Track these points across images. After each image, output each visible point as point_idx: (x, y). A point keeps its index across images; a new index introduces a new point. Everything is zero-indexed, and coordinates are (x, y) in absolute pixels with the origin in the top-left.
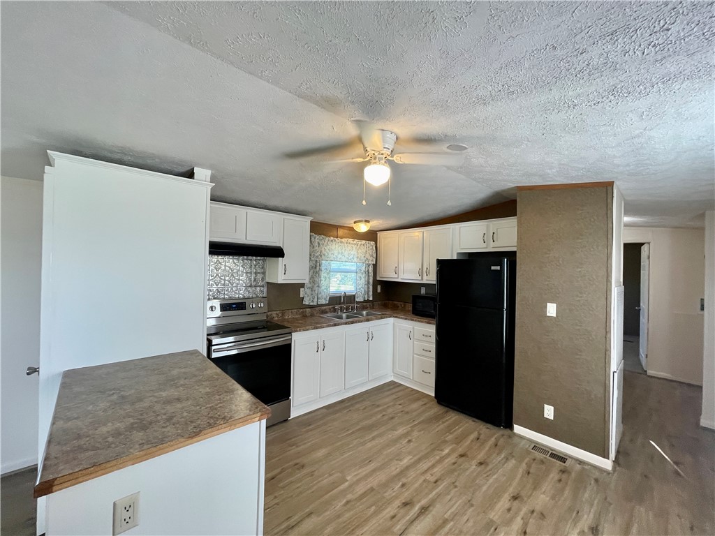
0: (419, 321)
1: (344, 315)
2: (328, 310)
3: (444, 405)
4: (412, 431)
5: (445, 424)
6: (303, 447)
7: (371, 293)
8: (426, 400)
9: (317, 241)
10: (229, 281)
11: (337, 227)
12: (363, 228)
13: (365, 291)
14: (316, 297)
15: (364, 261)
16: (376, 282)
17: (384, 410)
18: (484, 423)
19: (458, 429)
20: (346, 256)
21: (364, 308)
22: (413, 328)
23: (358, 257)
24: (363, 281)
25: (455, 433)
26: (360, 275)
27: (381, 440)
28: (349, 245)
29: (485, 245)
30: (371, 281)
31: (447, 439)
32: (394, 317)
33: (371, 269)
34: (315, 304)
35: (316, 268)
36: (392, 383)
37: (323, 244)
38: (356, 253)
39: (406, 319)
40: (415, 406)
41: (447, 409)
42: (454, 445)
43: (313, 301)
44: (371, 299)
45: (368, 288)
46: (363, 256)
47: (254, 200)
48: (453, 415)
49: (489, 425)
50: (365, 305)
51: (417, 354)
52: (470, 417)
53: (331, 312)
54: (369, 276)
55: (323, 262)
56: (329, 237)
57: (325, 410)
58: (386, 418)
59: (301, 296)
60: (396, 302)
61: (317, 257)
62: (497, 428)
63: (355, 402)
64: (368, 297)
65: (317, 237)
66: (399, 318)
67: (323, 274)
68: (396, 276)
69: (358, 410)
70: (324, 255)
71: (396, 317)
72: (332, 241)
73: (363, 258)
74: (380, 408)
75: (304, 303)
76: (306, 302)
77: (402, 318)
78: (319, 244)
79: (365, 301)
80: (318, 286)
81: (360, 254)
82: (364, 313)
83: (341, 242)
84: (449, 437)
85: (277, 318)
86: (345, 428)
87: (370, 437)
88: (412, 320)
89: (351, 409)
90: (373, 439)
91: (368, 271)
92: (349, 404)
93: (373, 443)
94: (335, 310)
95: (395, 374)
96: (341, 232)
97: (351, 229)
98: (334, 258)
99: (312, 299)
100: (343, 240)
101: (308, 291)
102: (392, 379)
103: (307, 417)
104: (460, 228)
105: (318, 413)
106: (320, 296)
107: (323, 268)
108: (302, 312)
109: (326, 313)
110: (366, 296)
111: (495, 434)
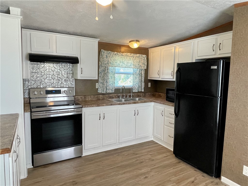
0: (167, 105)
1: (123, 100)
2: (114, 97)
3: (179, 158)
4: (151, 171)
5: (175, 170)
6: (82, 172)
7: (143, 87)
8: (168, 154)
9: (105, 54)
10: (52, 78)
11: (120, 46)
12: (135, 45)
13: (139, 86)
14: (105, 89)
15: (138, 67)
16: (147, 81)
17: (139, 157)
18: (202, 173)
19: (182, 174)
20: (126, 64)
21: (138, 96)
22: (165, 109)
23: (134, 65)
24: (137, 80)
25: (178, 177)
26: (136, 76)
27: (128, 175)
28: (128, 57)
29: (214, 53)
30: (143, 80)
31: (171, 179)
32: (154, 102)
33: (143, 72)
34: (105, 92)
35: (105, 71)
36: (152, 142)
37: (109, 57)
38: (132, 62)
39: (160, 103)
40: (160, 156)
41: (180, 160)
42: (175, 184)
43: (103, 91)
44: (143, 91)
45: (141, 84)
46: (137, 64)
47: (59, 28)
48: (183, 165)
49: (205, 175)
50: (139, 94)
51: (166, 126)
52: (193, 168)
53: (116, 98)
54: (142, 77)
55: (110, 67)
56: (114, 52)
57: (104, 153)
58: (138, 162)
59: (97, 88)
60: (160, 93)
61: (106, 64)
62: (210, 177)
63: (123, 150)
64: (141, 89)
65: (106, 52)
66: (156, 102)
67: (110, 75)
68: (158, 76)
69: (124, 155)
70: (111, 63)
71: (155, 102)
72: (116, 54)
73: (137, 65)
74: (138, 156)
75: (98, 91)
76: (100, 91)
77: (158, 103)
78: (107, 56)
79: (139, 92)
80: (107, 82)
81: (135, 63)
82: (137, 99)
83: (122, 55)
84: (174, 178)
85: (81, 100)
86: (111, 165)
87: (123, 172)
88: (164, 104)
89: (120, 154)
90: (124, 173)
91: (141, 73)
92: (120, 151)
93: (123, 175)
94: (119, 97)
95: (154, 137)
96: (123, 49)
97: (128, 47)
98: (117, 65)
99: (103, 90)
100: (124, 54)
101: (101, 85)
102: (152, 139)
103: (92, 156)
104: (198, 41)
105: (99, 155)
106: (107, 88)
107: (110, 71)
108: (97, 97)
109: (113, 98)
110: (140, 89)
111: (207, 180)
